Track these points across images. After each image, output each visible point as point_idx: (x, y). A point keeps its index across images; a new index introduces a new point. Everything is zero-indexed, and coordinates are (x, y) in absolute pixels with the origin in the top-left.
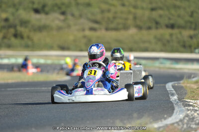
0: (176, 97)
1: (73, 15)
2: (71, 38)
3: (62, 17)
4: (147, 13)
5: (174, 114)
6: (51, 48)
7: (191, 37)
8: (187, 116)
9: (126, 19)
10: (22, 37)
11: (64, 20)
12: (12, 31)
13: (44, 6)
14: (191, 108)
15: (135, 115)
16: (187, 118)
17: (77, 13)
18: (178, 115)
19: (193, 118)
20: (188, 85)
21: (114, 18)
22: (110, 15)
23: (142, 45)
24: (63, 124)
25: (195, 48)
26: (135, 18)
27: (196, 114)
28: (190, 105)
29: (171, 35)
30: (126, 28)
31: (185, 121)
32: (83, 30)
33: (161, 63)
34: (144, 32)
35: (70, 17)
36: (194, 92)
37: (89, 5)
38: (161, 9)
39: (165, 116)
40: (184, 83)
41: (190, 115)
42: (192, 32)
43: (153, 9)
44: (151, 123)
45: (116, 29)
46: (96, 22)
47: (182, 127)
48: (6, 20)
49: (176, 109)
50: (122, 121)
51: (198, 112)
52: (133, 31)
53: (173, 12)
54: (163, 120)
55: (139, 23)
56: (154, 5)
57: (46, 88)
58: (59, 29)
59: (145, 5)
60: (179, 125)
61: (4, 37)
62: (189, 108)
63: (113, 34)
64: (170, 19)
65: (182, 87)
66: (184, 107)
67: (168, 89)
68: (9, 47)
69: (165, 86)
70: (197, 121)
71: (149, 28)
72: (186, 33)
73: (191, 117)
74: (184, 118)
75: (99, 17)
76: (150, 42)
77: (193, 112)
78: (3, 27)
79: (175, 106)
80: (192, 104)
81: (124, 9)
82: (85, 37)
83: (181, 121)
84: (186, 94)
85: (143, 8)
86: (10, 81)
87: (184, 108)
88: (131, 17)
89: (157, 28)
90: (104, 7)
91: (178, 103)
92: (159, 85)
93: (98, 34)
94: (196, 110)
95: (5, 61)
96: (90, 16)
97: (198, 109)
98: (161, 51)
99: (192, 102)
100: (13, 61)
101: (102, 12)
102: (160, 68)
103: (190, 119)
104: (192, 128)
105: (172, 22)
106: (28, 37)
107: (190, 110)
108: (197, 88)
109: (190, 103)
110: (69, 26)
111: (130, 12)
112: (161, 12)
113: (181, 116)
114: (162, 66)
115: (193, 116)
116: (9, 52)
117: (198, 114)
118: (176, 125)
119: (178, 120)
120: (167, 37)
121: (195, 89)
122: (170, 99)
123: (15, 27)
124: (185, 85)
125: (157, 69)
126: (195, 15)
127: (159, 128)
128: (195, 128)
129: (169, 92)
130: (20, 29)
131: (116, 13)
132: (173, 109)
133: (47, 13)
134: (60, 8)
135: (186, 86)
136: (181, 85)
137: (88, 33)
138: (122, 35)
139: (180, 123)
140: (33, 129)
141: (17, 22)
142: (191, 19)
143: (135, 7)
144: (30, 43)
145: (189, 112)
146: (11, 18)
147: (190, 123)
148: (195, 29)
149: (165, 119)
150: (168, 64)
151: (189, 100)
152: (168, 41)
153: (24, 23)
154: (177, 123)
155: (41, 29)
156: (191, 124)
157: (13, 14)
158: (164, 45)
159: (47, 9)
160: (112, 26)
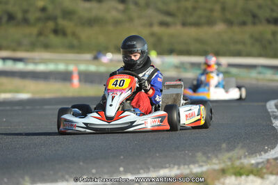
1: (136, 4)
3: (121, 7)
4: (241, 3)
9: (212, 10)
10: (64, 34)
11: (124, 11)
12: (51, 25)
15: (224, 146)
17: (142, 1)
21: (195, 9)
22: (189, 4)
23: (233, 47)
24: (122, 157)
26: (223, 9)
29: (274, 34)
30: (211, 22)
32: (151, 25)
33: (260, 73)
34: (236, 29)
35: (132, 7)
39: (266, 148)
44: (245, 156)
45: (197, 24)
46: (169, 14)
48: (43, 9)
50: (204, 153)
52: (220, 27)
54: (262, 153)
55: (228, 16)
58: (117, 23)
61: (40, 34)
63: (192, 31)
64: (272, 10)
67: (269, 110)
68: (47, 47)
69: (265, 106)
71: (244, 23)
75: (173, 7)
76: (244, 43)
78: (38, 20)
82: (153, 34)
86: (48, 96)
88: (218, 7)
89: (254, 24)
92: (256, 104)
93: (171, 30)
95: (41, 68)
96: (160, 5)
98: (260, 55)
100: (51, 67)
102: (257, 80)
105: (275, 15)
106: (74, 34)
110: (131, 20)
114: (260, 77)
116: (46, 55)
120: (269, 36)
122: (272, 123)
123: (54, 19)
125: (254, 82)
127: (258, 164)
129: (271, 114)
130: (62, 23)
137: (157, 29)
138: (206, 32)
140: (81, 163)
141: (58, 13)
144: (75, 42)
146: (50, 7)
149: (266, 152)
150: (269, 75)
152: (270, 43)
153: (68, 14)
155: (91, 22)
158: (264, 47)
160: (191, 19)
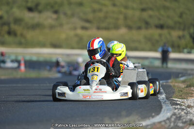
0: (164, 96)
1: (65, 14)
2: (63, 36)
3: (54, 16)
4: (137, 13)
5: (162, 112)
6: (43, 46)
7: (180, 37)
8: (174, 114)
9: (117, 19)
10: (15, 35)
11: (57, 19)
12: (6, 28)
13: (37, 5)
14: (179, 106)
16: (174, 117)
17: (69, 12)
18: (166, 114)
19: (180, 117)
20: (176, 84)
21: (106, 17)
22: (101, 15)
24: (53, 121)
25: (184, 48)
26: (126, 18)
27: (183, 113)
28: (177, 104)
29: (160, 35)
30: (117, 27)
31: (173, 119)
32: (75, 29)
34: (134, 32)
35: (62, 16)
36: (182, 91)
37: (81, 4)
38: (151, 9)
39: (153, 114)
40: (172, 82)
41: (177, 113)
42: (180, 33)
43: (143, 10)
44: (139, 121)
45: (107, 29)
46: (88, 21)
47: (170, 126)
49: (164, 107)
51: (185, 111)
52: (123, 31)
53: (162, 12)
54: (151, 118)
55: (129, 23)
56: (144, 6)
57: (37, 85)
58: (52, 27)
59: (135, 6)
60: (166, 123)
62: (176, 107)
64: (159, 19)
65: (170, 86)
66: (172, 105)
68: (3, 44)
70: (184, 120)
71: (139, 28)
72: (175, 34)
73: (178, 116)
74: (171, 117)
75: (90, 16)
76: (139, 42)
77: (180, 111)
79: (163, 104)
80: (179, 103)
81: (115, 9)
82: (77, 35)
83: (168, 119)
84: (173, 93)
85: (133, 9)
86: (3, 78)
87: (171, 107)
88: (121, 17)
89: (147, 28)
90: (96, 6)
91: (165, 101)
93: (89, 33)
94: (183, 109)
96: (82, 15)
97: (185, 108)
98: (150, 50)
99: (179, 101)
101: (94, 11)
103: (177, 117)
104: (179, 126)
105: (161, 22)
106: (22, 35)
107: (177, 108)
108: (185, 87)
109: (178, 102)
110: (61, 25)
111: (120, 12)
112: (151, 13)
113: (169, 115)
115: (180, 114)
117: (185, 113)
118: (163, 123)
119: (165, 118)
120: (157, 37)
121: (183, 88)
122: (158, 97)
123: (8, 24)
124: (173, 84)
126: (184, 16)
127: (147, 126)
128: (181, 127)
130: (14, 27)
131: (107, 12)
132: (161, 108)
133: (40, 12)
134: (52, 7)
135: (174, 86)
136: (169, 84)
137: (80, 32)
139: (168, 122)
141: (11, 20)
142: (180, 20)
143: (126, 7)
144: (23, 40)
145: (176, 111)
146: (5, 17)
147: (177, 121)
148: (184, 30)
149: (153, 117)
151: (177, 99)
152: (157, 41)
153: (18, 21)
154: (164, 121)
155: (35, 26)
156: (178, 123)
157: (7, 12)
158: (153, 45)
159: (40, 8)
160: (103, 25)
